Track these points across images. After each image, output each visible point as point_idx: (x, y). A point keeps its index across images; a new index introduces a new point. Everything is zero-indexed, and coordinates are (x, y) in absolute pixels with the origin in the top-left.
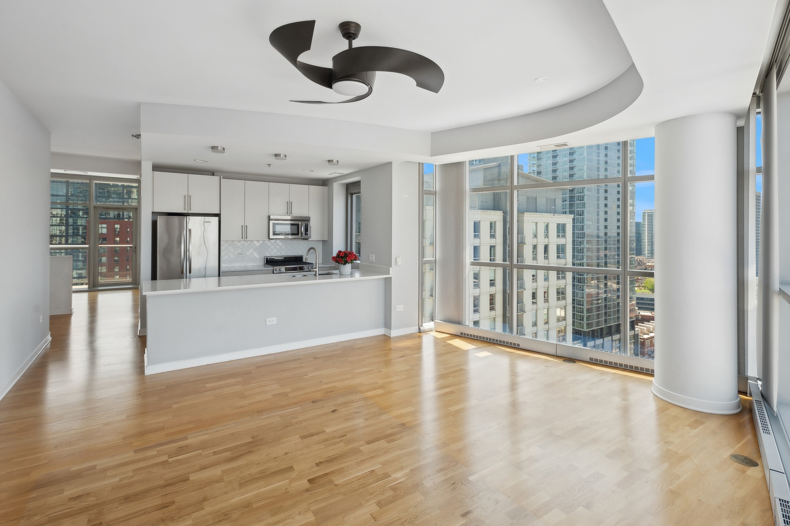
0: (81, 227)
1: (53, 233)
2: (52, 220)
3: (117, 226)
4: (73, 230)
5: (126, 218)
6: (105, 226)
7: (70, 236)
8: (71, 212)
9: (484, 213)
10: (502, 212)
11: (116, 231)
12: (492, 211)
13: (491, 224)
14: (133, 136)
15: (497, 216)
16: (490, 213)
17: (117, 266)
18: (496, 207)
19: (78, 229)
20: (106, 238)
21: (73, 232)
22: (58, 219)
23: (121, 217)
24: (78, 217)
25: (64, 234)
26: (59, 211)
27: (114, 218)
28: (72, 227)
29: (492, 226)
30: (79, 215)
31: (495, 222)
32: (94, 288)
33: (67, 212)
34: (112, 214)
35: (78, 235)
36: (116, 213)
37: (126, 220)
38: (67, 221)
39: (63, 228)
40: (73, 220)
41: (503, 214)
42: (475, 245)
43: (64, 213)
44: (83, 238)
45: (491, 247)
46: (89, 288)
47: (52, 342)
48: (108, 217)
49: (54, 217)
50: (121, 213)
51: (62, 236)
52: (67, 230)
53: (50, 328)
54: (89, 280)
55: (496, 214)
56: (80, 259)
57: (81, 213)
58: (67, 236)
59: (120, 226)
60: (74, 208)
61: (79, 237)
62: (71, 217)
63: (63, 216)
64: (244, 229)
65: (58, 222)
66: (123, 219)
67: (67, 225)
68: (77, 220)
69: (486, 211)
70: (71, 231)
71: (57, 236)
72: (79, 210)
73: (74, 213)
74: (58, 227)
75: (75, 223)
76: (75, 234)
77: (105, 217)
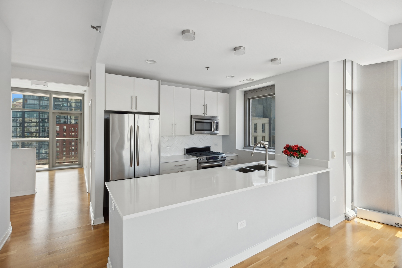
0: (46, 128)
1: (32, 131)
2: (32, 124)
3: (65, 127)
4: (43, 129)
5: (69, 123)
6: (58, 127)
7: (41, 132)
8: (41, 120)
9: (259, 119)
10: (268, 118)
11: (64, 129)
12: (263, 118)
13: (263, 124)
14: (92, 26)
15: (265, 121)
16: (262, 119)
17: (65, 147)
18: (265, 116)
19: (45, 129)
20: (59, 133)
21: (43, 130)
22: (35, 123)
23: (67, 122)
24: (45, 122)
25: (38, 131)
26: (35, 120)
27: (63, 123)
28: (42, 128)
29: (263, 125)
30: (46, 122)
31: (265, 124)
32: (52, 168)
33: (39, 120)
34: (62, 121)
35: (45, 132)
36: (64, 120)
37: (69, 124)
38: (39, 124)
39: (38, 128)
40: (43, 124)
41: (269, 120)
42: (255, 136)
43: (38, 120)
44: (47, 133)
45: (263, 137)
46: (49, 167)
47: (12, 233)
48: (60, 122)
49: (33, 122)
50: (67, 121)
51: (37, 132)
52: (39, 129)
53: (11, 219)
54: (49, 161)
55: (265, 119)
56: (46, 144)
57: (46, 121)
58: (39, 132)
59: (66, 127)
60: (43, 118)
61: (45, 133)
62: (41, 122)
63: (38, 122)
64: (174, 125)
65: (35, 125)
66: (68, 123)
67: (39, 127)
68: (44, 124)
69: (260, 118)
70: (41, 130)
71: (34, 132)
72: (45, 119)
73: (43, 121)
74: (35, 128)
75: (43, 125)
76: (43, 131)
77: (58, 122)
